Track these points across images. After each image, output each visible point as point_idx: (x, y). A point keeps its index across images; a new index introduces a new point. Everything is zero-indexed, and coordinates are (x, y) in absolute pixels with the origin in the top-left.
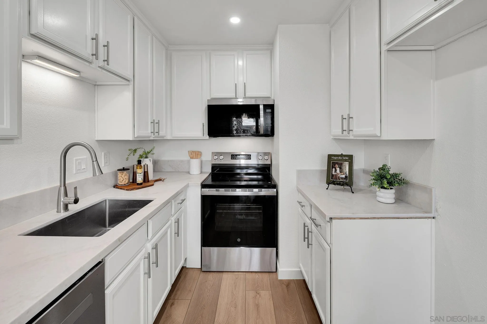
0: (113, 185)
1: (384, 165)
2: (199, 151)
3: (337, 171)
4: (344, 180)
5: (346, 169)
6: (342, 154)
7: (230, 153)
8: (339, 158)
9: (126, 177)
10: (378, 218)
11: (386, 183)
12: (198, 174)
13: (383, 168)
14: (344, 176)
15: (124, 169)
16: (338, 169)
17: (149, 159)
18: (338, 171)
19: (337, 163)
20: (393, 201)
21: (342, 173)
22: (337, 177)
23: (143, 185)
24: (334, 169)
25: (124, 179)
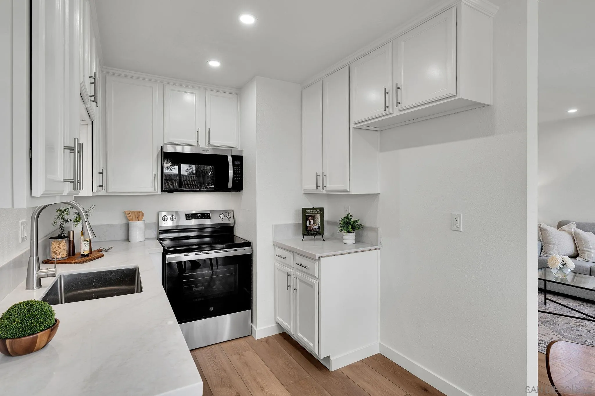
1: (348, 215)
2: (140, 211)
5: (319, 220)
6: (314, 207)
7: (184, 212)
8: (312, 211)
10: (349, 253)
11: (351, 228)
13: (348, 217)
15: (59, 237)
16: (312, 221)
18: (312, 223)
19: (311, 215)
20: (354, 242)
21: (315, 224)
22: (311, 228)
23: (91, 257)
24: (308, 221)
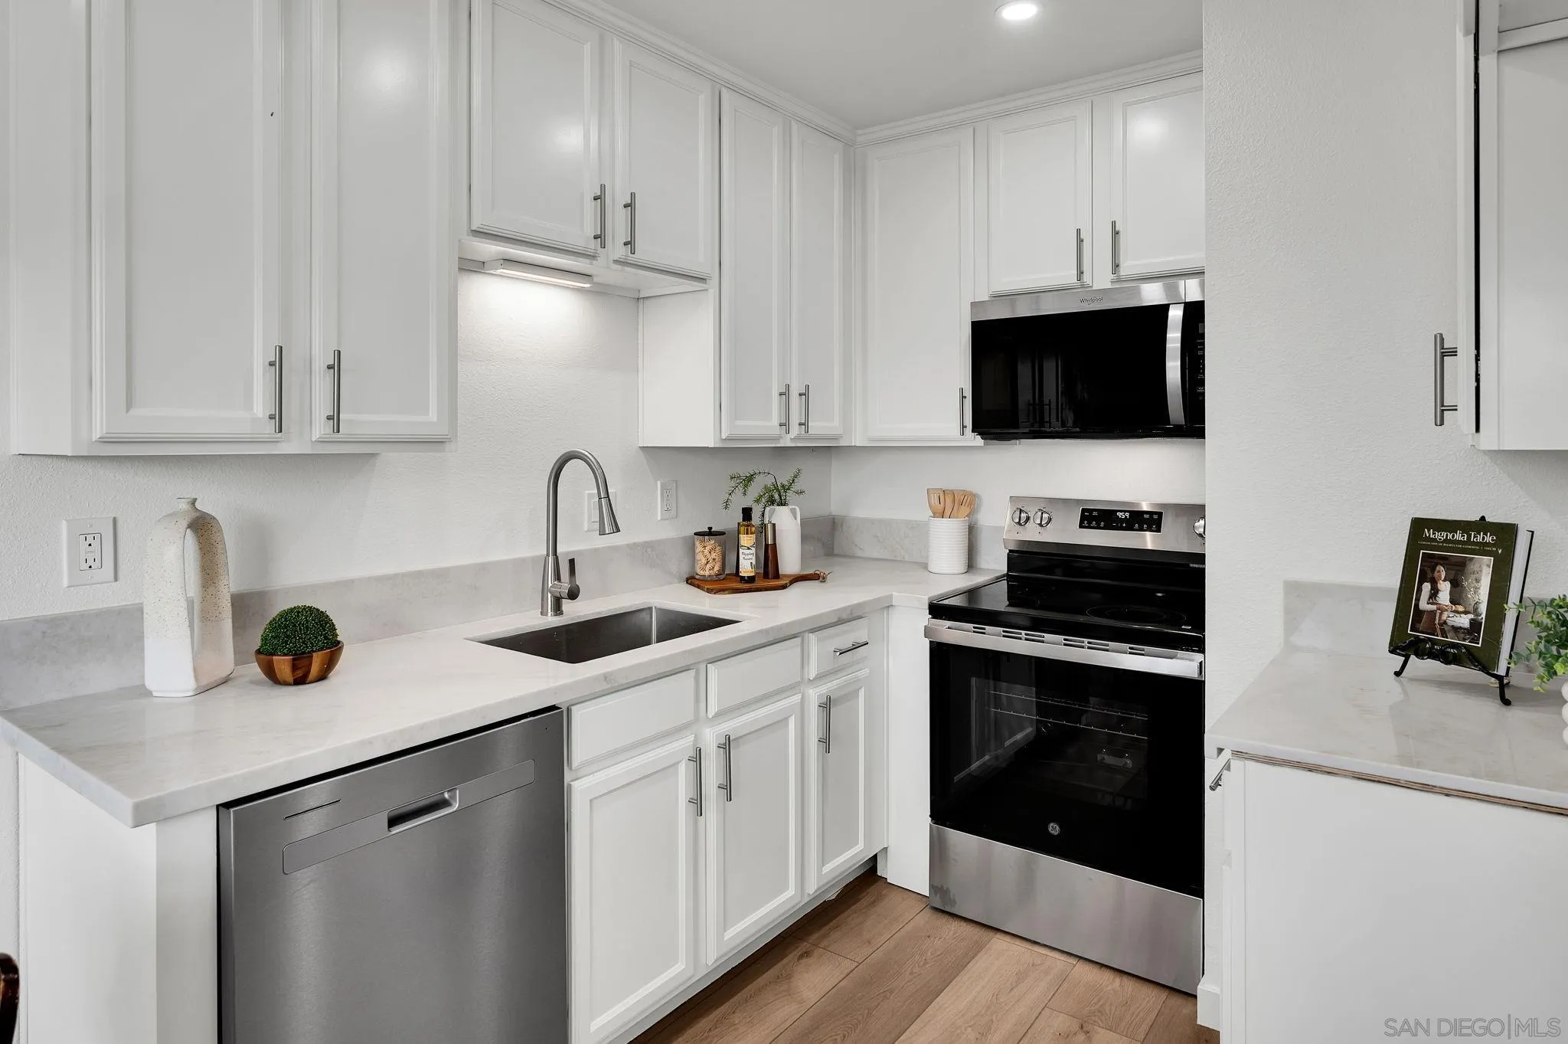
0: (686, 576)
2: (970, 490)
3: (1440, 595)
4: (1464, 640)
5: (1481, 588)
7: (1078, 502)
8: (1453, 536)
9: (713, 555)
12: (956, 572)
14: (1464, 621)
15: (710, 533)
16: (1445, 588)
17: (791, 509)
18: (1444, 597)
19: (1445, 558)
21: (1461, 608)
22: (1437, 622)
23: (757, 584)
24: (1427, 587)
25: (707, 559)
